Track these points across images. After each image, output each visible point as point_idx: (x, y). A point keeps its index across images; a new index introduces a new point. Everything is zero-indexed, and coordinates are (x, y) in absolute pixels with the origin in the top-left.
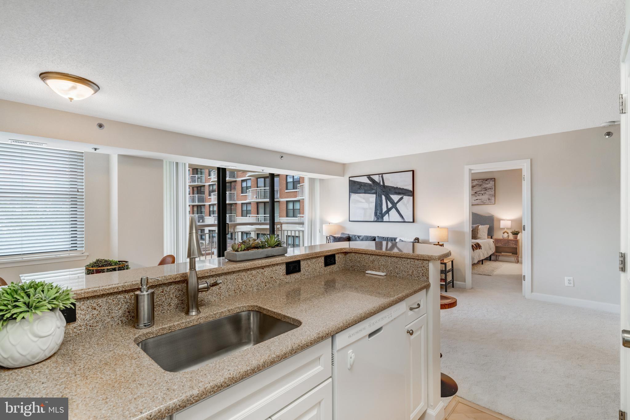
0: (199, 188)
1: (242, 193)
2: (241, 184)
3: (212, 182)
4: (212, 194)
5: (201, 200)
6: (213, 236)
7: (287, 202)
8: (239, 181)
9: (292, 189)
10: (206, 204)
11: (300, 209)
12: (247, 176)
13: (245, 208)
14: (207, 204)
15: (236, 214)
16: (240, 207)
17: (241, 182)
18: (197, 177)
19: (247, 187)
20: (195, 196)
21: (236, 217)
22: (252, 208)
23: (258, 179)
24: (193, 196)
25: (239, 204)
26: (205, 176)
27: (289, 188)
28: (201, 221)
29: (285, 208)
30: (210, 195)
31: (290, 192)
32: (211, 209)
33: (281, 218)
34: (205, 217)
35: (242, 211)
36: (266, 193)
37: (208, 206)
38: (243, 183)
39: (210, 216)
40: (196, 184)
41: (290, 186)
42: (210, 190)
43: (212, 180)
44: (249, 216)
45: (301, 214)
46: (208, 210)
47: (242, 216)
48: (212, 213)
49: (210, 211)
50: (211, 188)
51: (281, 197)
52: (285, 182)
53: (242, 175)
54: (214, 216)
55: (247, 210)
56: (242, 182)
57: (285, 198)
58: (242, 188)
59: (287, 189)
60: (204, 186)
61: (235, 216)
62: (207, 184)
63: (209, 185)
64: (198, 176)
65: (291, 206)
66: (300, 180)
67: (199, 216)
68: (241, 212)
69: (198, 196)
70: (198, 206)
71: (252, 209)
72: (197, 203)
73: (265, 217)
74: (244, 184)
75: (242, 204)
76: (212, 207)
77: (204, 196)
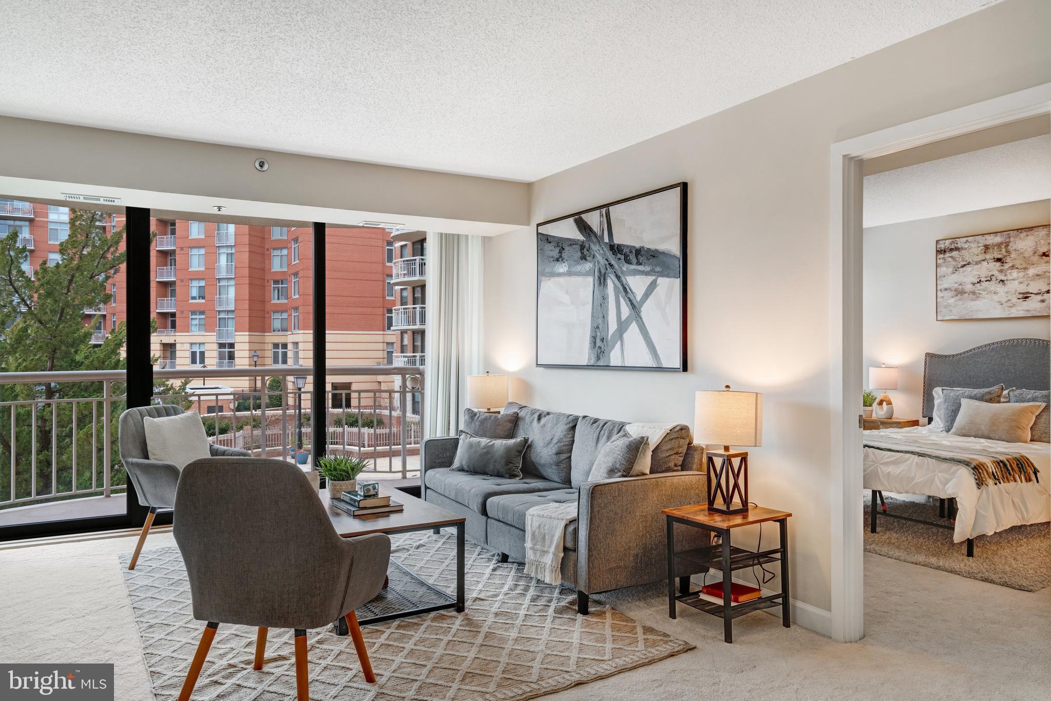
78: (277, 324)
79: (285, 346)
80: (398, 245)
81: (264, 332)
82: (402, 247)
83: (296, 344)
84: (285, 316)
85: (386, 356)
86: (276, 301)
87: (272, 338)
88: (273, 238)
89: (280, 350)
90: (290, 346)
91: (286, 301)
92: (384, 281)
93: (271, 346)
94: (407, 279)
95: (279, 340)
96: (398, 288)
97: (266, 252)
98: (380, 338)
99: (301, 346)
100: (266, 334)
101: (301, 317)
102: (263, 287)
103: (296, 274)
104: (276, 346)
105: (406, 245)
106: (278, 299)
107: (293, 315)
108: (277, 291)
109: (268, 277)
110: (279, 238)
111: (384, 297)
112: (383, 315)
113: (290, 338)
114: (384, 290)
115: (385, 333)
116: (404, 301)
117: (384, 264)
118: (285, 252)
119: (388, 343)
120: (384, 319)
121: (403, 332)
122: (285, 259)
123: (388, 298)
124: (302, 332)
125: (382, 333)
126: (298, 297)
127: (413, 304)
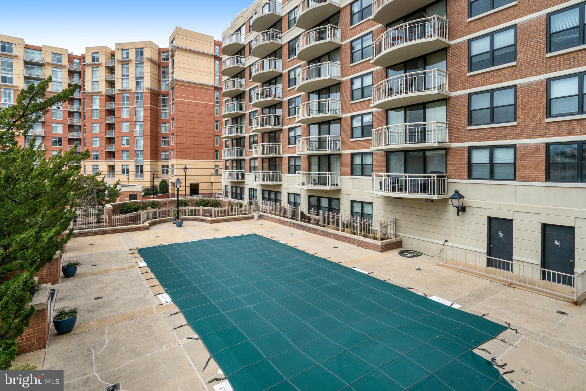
0: (239, 140)
1: (289, 144)
2: (288, 132)
3: (253, 131)
4: (253, 146)
5: (241, 153)
6: (253, 196)
7: (353, 155)
8: (285, 129)
9: (361, 136)
10: (246, 158)
11: (373, 165)
12: (296, 121)
13: (292, 163)
14: (247, 158)
15: (281, 170)
16: (287, 162)
17: (288, 130)
18: (236, 127)
19: (295, 137)
20: (235, 149)
21: (282, 174)
22: (303, 163)
23: (311, 126)
24: (232, 149)
25: (285, 157)
26: (245, 126)
27: (355, 135)
28: (240, 177)
29: (350, 163)
30: (250, 148)
31: (357, 141)
32: (252, 164)
33: (342, 177)
34: (245, 173)
35: (289, 166)
36: (321, 144)
37: (249, 160)
38: (290, 133)
39: (250, 172)
40: (235, 135)
41: (358, 133)
42: (251, 142)
44: (299, 173)
45: (375, 172)
46: (249, 165)
47: (289, 173)
48: (253, 168)
49: (250, 167)
50: (252, 140)
51: (343, 148)
52: (349, 128)
53: (289, 121)
54: (254, 172)
55: (295, 166)
56: (289, 132)
57: (350, 149)
58: (289, 138)
59: (352, 137)
60: (244, 137)
61: (280, 172)
62: (247, 135)
63: (250, 136)
64: (237, 126)
65: (358, 161)
66: (374, 124)
67: (238, 172)
68: (287, 168)
69: (237, 149)
70: (237, 161)
71: (302, 164)
72: (235, 157)
73: (319, 174)
74: (292, 134)
75: (289, 157)
76: (252, 162)
77: (244, 149)
78: (164, 157)
79: (167, 166)
80: (224, 120)
81: (158, 160)
82: (226, 121)
83: (173, 166)
84: (167, 153)
85: (215, 171)
86: (163, 147)
87: (161, 163)
88: (161, 119)
89: (165, 168)
90: (170, 167)
91: (168, 147)
92: (214, 138)
93: (160, 167)
94: (230, 135)
95: (164, 163)
96: (224, 140)
97: (159, 125)
98: (212, 163)
99: (175, 166)
100: (158, 161)
101: (175, 153)
102: (157, 140)
103: (173, 134)
104: (163, 166)
105: (228, 120)
106: (164, 146)
107: (171, 152)
108: (163, 142)
109: (159, 135)
110: (165, 118)
111: (214, 145)
112: (214, 153)
113: (170, 163)
114: (214, 142)
115: (215, 161)
116: (227, 146)
117: (214, 130)
118: (167, 125)
119: (216, 165)
120: (214, 155)
121: (227, 161)
122: (167, 128)
123: (216, 145)
124: (176, 160)
125: (213, 161)
126: (174, 144)
127: (232, 147)
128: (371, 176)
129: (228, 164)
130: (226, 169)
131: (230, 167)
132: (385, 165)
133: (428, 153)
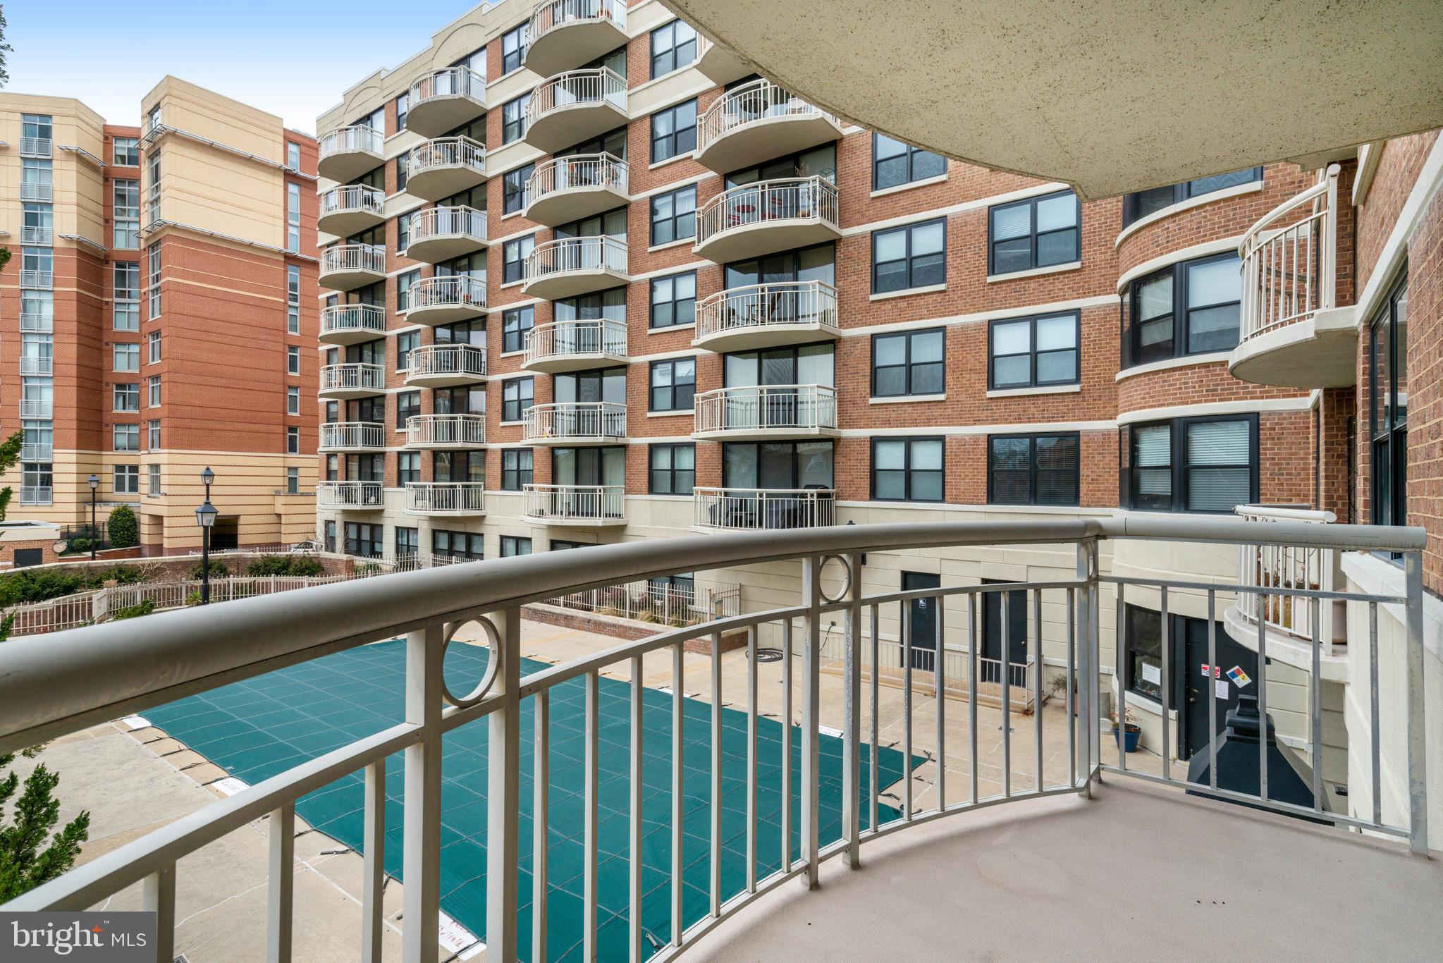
0: (367, 404)
1: (504, 419)
2: (500, 390)
3: (409, 384)
4: (410, 420)
5: (374, 436)
6: (408, 546)
7: (653, 448)
8: (494, 382)
9: (669, 406)
10: (387, 449)
11: (694, 470)
12: (523, 366)
13: (512, 465)
14: (392, 449)
15: (484, 481)
16: (498, 461)
17: (500, 385)
18: (360, 368)
19: (519, 401)
20: (356, 425)
21: (485, 489)
22: (537, 464)
23: (558, 379)
24: (347, 426)
25: (494, 451)
26: (386, 369)
27: (657, 406)
28: (372, 499)
29: (646, 465)
30: (401, 424)
31: (663, 417)
32: (405, 466)
33: (630, 497)
34: (385, 489)
35: (503, 472)
36: (584, 421)
37: (396, 455)
38: (506, 391)
39: (400, 484)
40: (359, 389)
41: (664, 399)
42: (401, 410)
43: (409, 379)
44: (531, 489)
45: (699, 486)
46: (395, 469)
47: (503, 487)
48: (406, 476)
49: (400, 472)
50: (405, 404)
51: (631, 432)
52: (646, 388)
53: (505, 364)
54: (414, 486)
55: (519, 471)
56: (504, 388)
57: (646, 435)
58: (504, 403)
59: (651, 408)
60: (383, 396)
61: (480, 486)
62: (392, 392)
63: (399, 395)
64: (363, 366)
65: (663, 461)
66: (698, 382)
67: (365, 485)
68: (499, 477)
69: (363, 425)
70: (362, 456)
71: (536, 467)
72: (359, 447)
73: (576, 490)
74: (511, 394)
75: (503, 450)
76: (406, 460)
77: (381, 427)
78: (122, 440)
79: (134, 468)
80: (323, 348)
81: (102, 450)
82: (329, 351)
83: (155, 467)
84: (134, 430)
85: (287, 483)
86: (120, 411)
87: (111, 459)
88: (114, 330)
89: (127, 474)
90: (144, 470)
91: (137, 412)
92: (285, 394)
93: (111, 469)
94: (343, 389)
95: (126, 459)
96: (322, 401)
97: (105, 347)
98: (280, 462)
99: (164, 469)
100: (104, 453)
101: (164, 432)
102: (101, 391)
103: (156, 378)
104: (120, 468)
105: (336, 349)
106: (124, 408)
107: (150, 429)
108: (121, 399)
109: (106, 378)
110: (126, 329)
111: (285, 413)
112: (284, 434)
113: (144, 459)
114: (284, 404)
115: (286, 455)
116: (331, 417)
117: (285, 373)
118: (135, 349)
119: (289, 468)
120: (284, 439)
121: (330, 456)
122: (135, 359)
123: (290, 414)
124: (166, 451)
125: (282, 455)
126: (159, 406)
127: (347, 420)
128: (692, 494)
129: (335, 464)
130: (328, 478)
131: (341, 473)
132: (720, 471)
133: (802, 448)
